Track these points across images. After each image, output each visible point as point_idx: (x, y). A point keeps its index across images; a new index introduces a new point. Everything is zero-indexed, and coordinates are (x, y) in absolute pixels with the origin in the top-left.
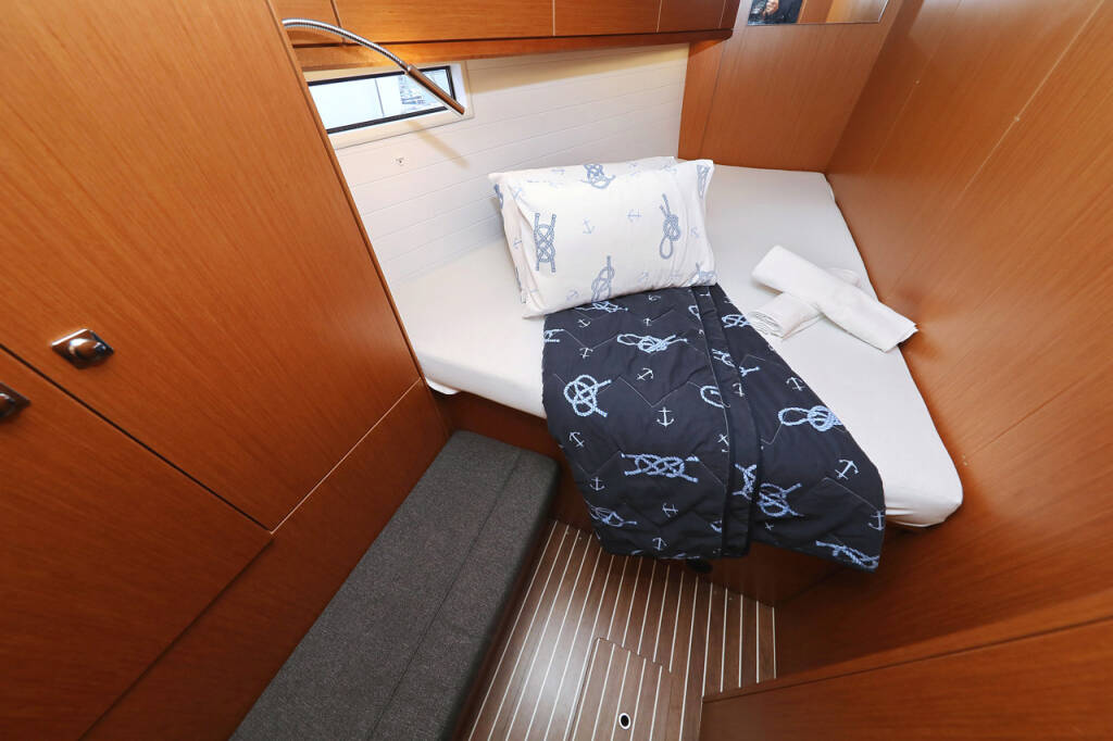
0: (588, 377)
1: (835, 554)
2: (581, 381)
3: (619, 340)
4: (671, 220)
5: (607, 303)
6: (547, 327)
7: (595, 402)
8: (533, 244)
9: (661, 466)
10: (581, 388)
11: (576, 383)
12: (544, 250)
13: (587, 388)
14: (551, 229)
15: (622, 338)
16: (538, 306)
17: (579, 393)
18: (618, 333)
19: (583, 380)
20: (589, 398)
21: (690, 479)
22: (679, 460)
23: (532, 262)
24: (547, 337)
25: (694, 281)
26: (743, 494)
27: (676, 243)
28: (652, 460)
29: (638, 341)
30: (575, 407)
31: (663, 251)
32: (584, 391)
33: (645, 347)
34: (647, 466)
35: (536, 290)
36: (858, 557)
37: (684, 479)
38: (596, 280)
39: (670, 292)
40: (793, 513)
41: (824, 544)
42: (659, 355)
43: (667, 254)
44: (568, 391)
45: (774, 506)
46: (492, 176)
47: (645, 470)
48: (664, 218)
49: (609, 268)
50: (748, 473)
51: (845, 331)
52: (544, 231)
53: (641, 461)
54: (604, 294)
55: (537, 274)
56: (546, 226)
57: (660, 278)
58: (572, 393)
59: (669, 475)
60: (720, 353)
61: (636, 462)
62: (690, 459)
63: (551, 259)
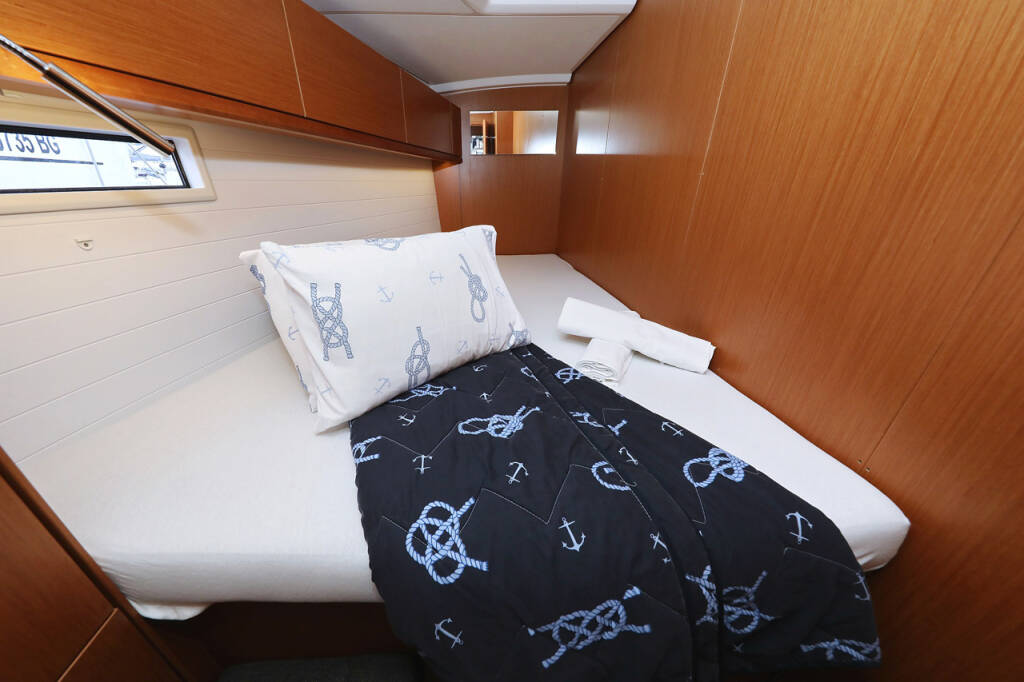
0: (437, 504)
1: (830, 656)
2: (429, 515)
3: (461, 431)
4: (475, 281)
5: (429, 386)
6: (355, 440)
7: (462, 548)
8: (314, 326)
9: (592, 626)
10: (432, 529)
11: (422, 521)
12: (331, 331)
13: (443, 526)
14: (336, 302)
15: (465, 427)
16: (336, 411)
17: (432, 540)
18: (456, 422)
19: (432, 513)
20: (450, 543)
21: (638, 629)
22: (613, 603)
23: (317, 350)
24: (358, 454)
25: (512, 343)
26: (710, 619)
27: (487, 304)
28: (578, 621)
29: (485, 425)
30: (431, 570)
31: (475, 313)
32: (439, 533)
33: (498, 431)
34: (571, 635)
35: (330, 389)
36: (858, 649)
37: (631, 632)
38: (410, 359)
39: (493, 358)
40: (768, 618)
41: (811, 647)
42: (517, 436)
43: (480, 317)
44: (414, 543)
45: (742, 616)
46: (245, 254)
47: (571, 644)
48: (467, 279)
49: (422, 342)
50: (704, 581)
51: (658, 362)
52: (327, 306)
53: (562, 631)
54: (423, 375)
55: (327, 366)
56: (328, 299)
57: (479, 346)
58: (420, 544)
59: (608, 635)
60: (578, 414)
61: (555, 635)
62: (629, 594)
63: (343, 341)
